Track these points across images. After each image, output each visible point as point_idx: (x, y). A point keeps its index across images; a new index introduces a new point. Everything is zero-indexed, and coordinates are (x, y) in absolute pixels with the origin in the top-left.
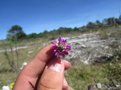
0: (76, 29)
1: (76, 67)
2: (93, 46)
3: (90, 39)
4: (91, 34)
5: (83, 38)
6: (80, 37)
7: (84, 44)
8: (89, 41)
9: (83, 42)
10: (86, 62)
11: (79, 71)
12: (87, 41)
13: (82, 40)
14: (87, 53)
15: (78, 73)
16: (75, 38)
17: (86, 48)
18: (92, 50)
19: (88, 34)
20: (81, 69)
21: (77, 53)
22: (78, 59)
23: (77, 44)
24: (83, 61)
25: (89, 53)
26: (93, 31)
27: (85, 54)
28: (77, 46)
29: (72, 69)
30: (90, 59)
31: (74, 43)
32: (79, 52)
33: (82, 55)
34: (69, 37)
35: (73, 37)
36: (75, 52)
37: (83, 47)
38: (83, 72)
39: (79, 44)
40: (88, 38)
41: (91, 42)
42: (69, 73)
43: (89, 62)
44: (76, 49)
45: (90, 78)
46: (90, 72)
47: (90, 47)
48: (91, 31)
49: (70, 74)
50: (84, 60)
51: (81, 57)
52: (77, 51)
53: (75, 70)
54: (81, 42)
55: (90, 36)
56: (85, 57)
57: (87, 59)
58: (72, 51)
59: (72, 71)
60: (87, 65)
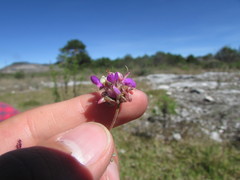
0: (191, 59)
1: (192, 143)
2: (231, 101)
3: (223, 84)
4: (226, 73)
5: (208, 80)
6: (199, 76)
7: (209, 94)
8: (222, 89)
9: (208, 89)
10: (215, 136)
11: (200, 155)
12: (217, 88)
13: (205, 84)
14: (218, 116)
15: (197, 157)
16: (188, 78)
17: (213, 103)
18: (229, 112)
19: (221, 74)
20: (203, 149)
21: (194, 112)
22: (196, 126)
23: (193, 91)
24: (207, 132)
25: (222, 116)
26: (230, 67)
27: (213, 116)
28: (194, 96)
30: (225, 131)
31: (186, 88)
32: (198, 109)
33: (205, 117)
34: (175, 73)
35: (185, 76)
36: (188, 110)
37: (208, 101)
38: (211, 159)
39: (198, 93)
40: (219, 81)
41: (226, 92)
43: (221, 137)
44: (191, 101)
45: (226, 176)
46: (226, 162)
47: (223, 103)
49: (178, 158)
50: (211, 131)
51: (201, 121)
52: (194, 108)
53: (191, 150)
54: (204, 88)
55: (224, 79)
56: (213, 124)
57: (218, 129)
58: (182, 107)
59: (183, 151)
60: (219, 145)
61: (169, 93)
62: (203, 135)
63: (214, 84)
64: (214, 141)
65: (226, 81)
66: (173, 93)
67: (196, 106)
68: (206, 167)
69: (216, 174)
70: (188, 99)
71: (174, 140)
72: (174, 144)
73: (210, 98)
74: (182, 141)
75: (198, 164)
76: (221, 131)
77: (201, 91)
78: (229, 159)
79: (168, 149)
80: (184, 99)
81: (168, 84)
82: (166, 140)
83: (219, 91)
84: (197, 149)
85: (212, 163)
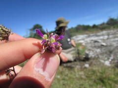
0: (94, 27)
1: (95, 68)
2: (115, 44)
3: (111, 36)
4: (112, 31)
5: (103, 35)
6: (99, 34)
7: (104, 42)
8: (111, 39)
9: (103, 40)
10: (107, 63)
11: (98, 74)
12: (108, 39)
13: (101, 37)
14: (108, 53)
15: (97, 76)
16: (93, 36)
17: (106, 46)
18: (114, 49)
19: (109, 31)
20: (100, 71)
21: (96, 52)
22: (97, 59)
23: (96, 42)
24: (102, 61)
25: (111, 52)
26: (114, 28)
27: (106, 53)
28: (96, 44)
29: (89, 70)
30: (112, 60)
31: (92, 40)
32: (98, 50)
33: (102, 54)
34: (87, 34)
35: (92, 35)
36: (93, 51)
37: (103, 45)
38: (104, 76)
39: (98, 42)
40: (108, 35)
41: (112, 40)
42: (86, 75)
43: (111, 63)
44: (95, 47)
45: (113, 84)
46: (113, 76)
47: (111, 46)
48: (112, 27)
49: (87, 77)
50: (105, 61)
51: (100, 56)
52: (96, 50)
53: (94, 72)
54: (101, 39)
55: (111, 33)
56: (106, 57)
57: (108, 59)
58: (90, 50)
59: (90, 73)
60: (109, 67)
61: (84, 44)
62: (101, 63)
63: (106, 37)
64: (106, 66)
65: (112, 34)
66: (86, 44)
67: (97, 49)
68: (102, 80)
69: (107, 84)
70: (93, 46)
71: (85, 68)
72: (85, 70)
73: (104, 44)
74: (90, 68)
75: (98, 79)
76: (110, 60)
77: (100, 41)
78: (114, 74)
79: (82, 73)
80: (91, 46)
81: (83, 39)
82: (81, 68)
83: (109, 40)
84: (97, 72)
85: (105, 78)
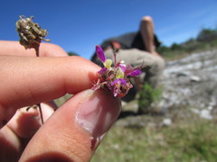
0: (175, 47)
1: (183, 126)
3: (207, 63)
4: (208, 53)
5: (192, 62)
6: (184, 60)
7: (195, 75)
8: (207, 67)
9: (194, 71)
10: (205, 114)
12: (202, 68)
13: (190, 66)
14: (205, 94)
15: (188, 140)
17: (199, 82)
18: (216, 87)
19: (203, 54)
20: (194, 130)
21: (183, 94)
22: (185, 107)
23: (180, 75)
24: (196, 111)
25: (210, 93)
26: (212, 46)
27: (201, 95)
28: (182, 79)
29: (173, 130)
30: (214, 107)
31: (173, 73)
32: (187, 91)
33: (194, 97)
35: (171, 63)
36: (176, 93)
37: (194, 81)
39: (184, 75)
40: (202, 60)
41: (211, 69)
42: (168, 139)
43: (212, 113)
44: (179, 85)
47: (210, 80)
48: (208, 46)
49: (169, 143)
50: (200, 109)
51: (191, 102)
52: (182, 90)
53: (182, 133)
54: (190, 70)
55: (207, 57)
56: (202, 102)
57: (207, 106)
58: (170, 91)
59: (174, 136)
60: (209, 122)
62: (193, 115)
63: (198, 65)
64: (204, 119)
68: (198, 148)
69: (209, 154)
70: (176, 83)
72: (164, 130)
73: (196, 78)
74: (174, 126)
76: (210, 108)
77: (187, 73)
79: (159, 136)
80: (173, 85)
82: (157, 127)
83: (204, 70)
84: (188, 132)
85: (204, 143)
